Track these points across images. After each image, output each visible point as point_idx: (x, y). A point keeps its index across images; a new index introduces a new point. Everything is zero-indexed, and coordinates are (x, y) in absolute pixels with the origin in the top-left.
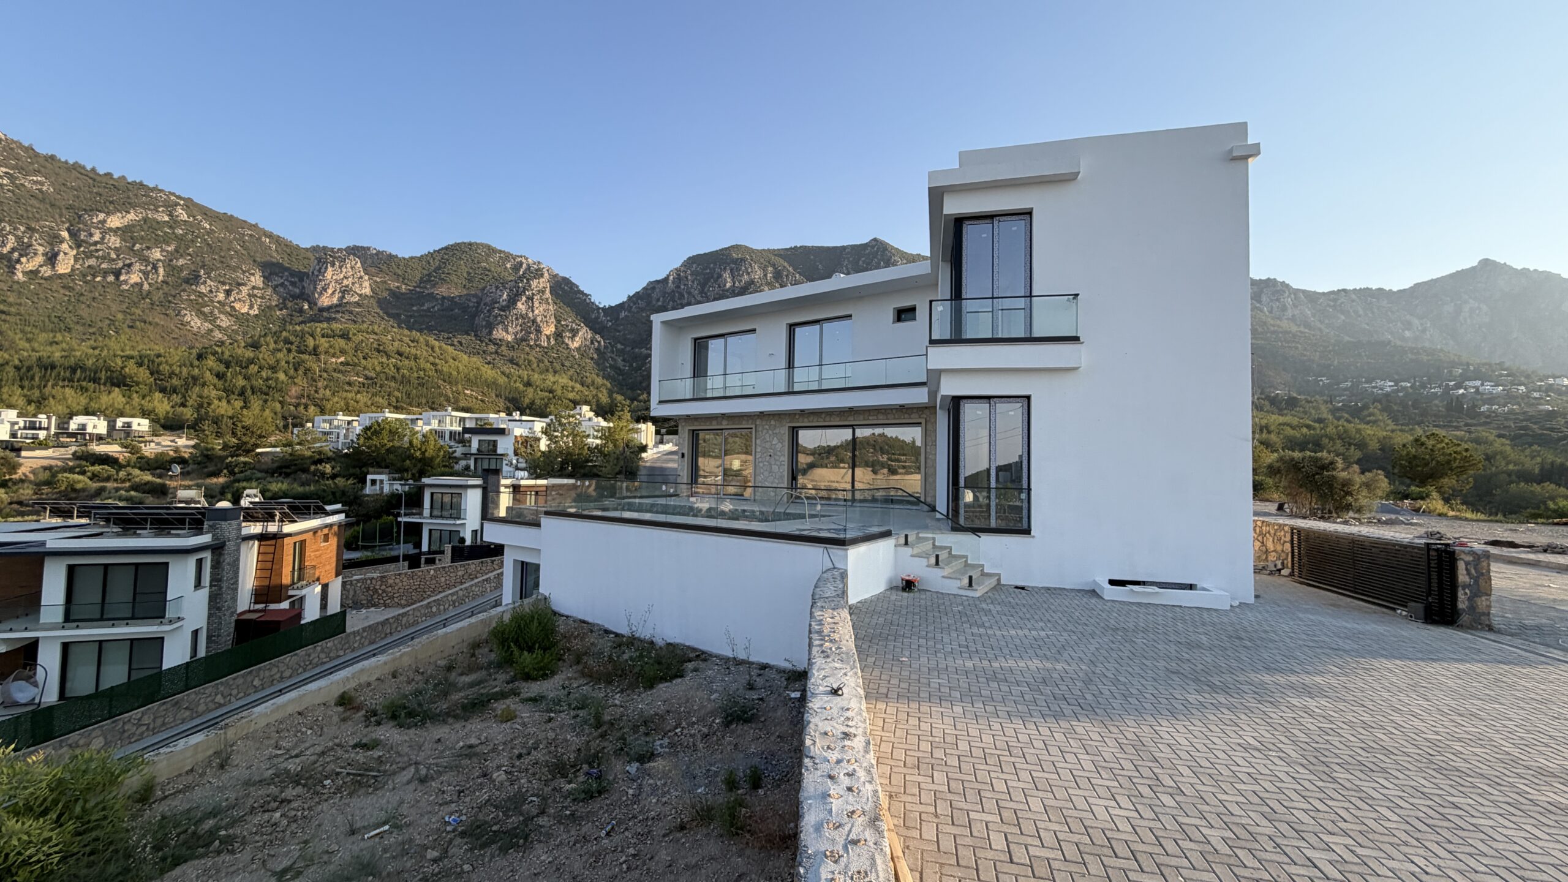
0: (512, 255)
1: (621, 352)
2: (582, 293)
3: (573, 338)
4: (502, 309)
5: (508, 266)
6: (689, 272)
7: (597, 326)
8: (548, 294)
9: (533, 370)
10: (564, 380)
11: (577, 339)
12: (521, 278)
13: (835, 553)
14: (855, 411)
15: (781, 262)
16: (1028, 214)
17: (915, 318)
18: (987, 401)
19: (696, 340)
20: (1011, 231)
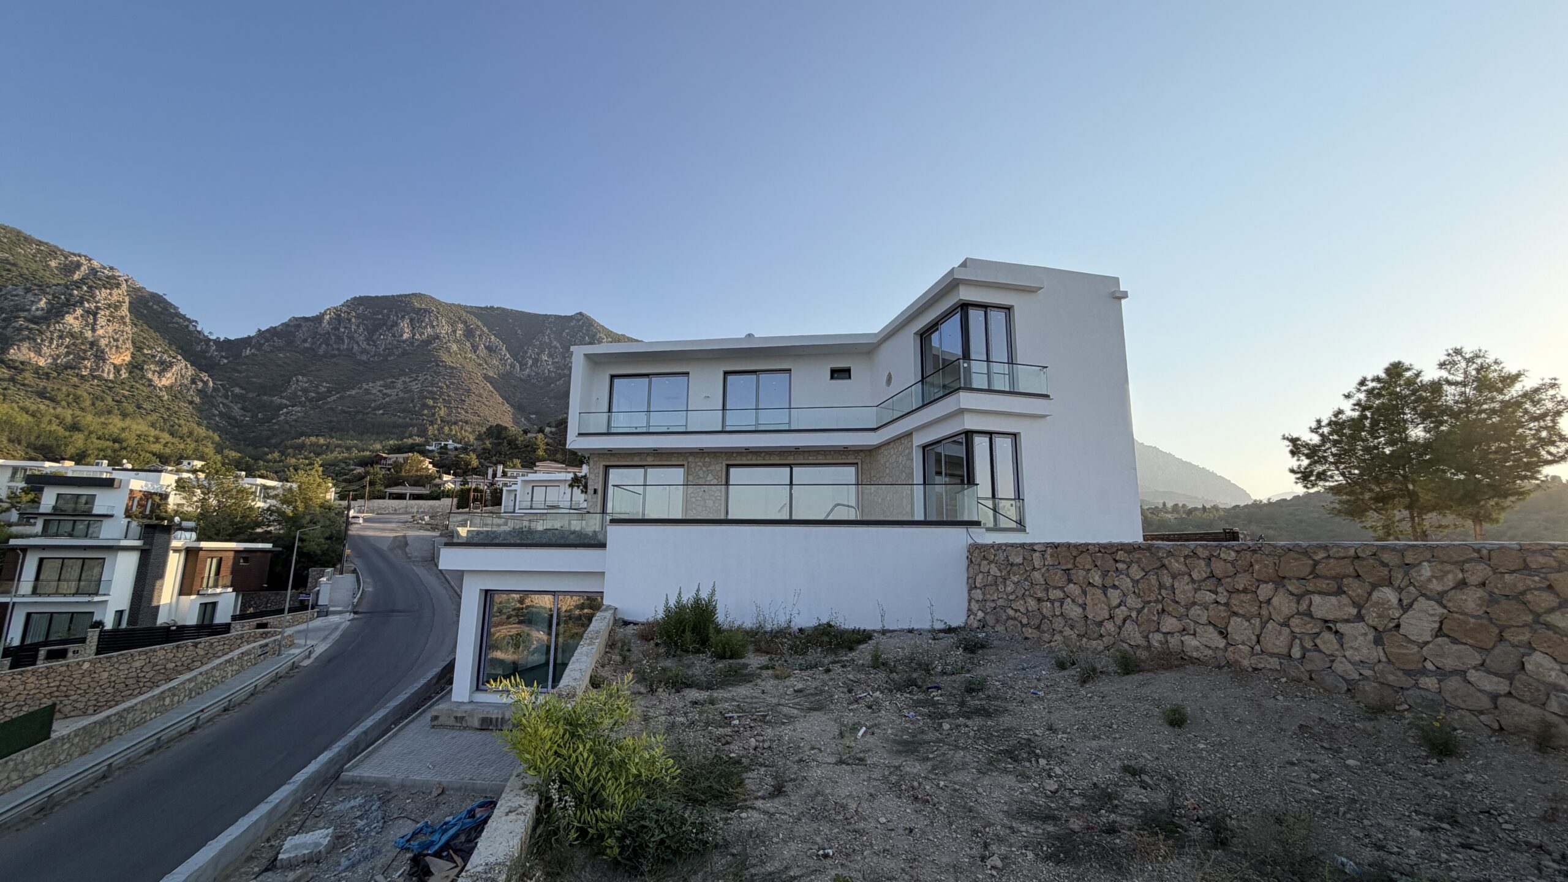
0: (62, 251)
1: (237, 398)
2: (184, 317)
3: (161, 373)
4: (35, 320)
5: (53, 264)
6: (354, 314)
7: (204, 362)
8: (124, 310)
9: (82, 409)
10: (139, 426)
11: (169, 375)
12: (78, 285)
13: (973, 530)
14: (797, 451)
15: (473, 321)
16: (1008, 309)
17: (850, 378)
18: (989, 436)
19: (613, 377)
20: (997, 318)
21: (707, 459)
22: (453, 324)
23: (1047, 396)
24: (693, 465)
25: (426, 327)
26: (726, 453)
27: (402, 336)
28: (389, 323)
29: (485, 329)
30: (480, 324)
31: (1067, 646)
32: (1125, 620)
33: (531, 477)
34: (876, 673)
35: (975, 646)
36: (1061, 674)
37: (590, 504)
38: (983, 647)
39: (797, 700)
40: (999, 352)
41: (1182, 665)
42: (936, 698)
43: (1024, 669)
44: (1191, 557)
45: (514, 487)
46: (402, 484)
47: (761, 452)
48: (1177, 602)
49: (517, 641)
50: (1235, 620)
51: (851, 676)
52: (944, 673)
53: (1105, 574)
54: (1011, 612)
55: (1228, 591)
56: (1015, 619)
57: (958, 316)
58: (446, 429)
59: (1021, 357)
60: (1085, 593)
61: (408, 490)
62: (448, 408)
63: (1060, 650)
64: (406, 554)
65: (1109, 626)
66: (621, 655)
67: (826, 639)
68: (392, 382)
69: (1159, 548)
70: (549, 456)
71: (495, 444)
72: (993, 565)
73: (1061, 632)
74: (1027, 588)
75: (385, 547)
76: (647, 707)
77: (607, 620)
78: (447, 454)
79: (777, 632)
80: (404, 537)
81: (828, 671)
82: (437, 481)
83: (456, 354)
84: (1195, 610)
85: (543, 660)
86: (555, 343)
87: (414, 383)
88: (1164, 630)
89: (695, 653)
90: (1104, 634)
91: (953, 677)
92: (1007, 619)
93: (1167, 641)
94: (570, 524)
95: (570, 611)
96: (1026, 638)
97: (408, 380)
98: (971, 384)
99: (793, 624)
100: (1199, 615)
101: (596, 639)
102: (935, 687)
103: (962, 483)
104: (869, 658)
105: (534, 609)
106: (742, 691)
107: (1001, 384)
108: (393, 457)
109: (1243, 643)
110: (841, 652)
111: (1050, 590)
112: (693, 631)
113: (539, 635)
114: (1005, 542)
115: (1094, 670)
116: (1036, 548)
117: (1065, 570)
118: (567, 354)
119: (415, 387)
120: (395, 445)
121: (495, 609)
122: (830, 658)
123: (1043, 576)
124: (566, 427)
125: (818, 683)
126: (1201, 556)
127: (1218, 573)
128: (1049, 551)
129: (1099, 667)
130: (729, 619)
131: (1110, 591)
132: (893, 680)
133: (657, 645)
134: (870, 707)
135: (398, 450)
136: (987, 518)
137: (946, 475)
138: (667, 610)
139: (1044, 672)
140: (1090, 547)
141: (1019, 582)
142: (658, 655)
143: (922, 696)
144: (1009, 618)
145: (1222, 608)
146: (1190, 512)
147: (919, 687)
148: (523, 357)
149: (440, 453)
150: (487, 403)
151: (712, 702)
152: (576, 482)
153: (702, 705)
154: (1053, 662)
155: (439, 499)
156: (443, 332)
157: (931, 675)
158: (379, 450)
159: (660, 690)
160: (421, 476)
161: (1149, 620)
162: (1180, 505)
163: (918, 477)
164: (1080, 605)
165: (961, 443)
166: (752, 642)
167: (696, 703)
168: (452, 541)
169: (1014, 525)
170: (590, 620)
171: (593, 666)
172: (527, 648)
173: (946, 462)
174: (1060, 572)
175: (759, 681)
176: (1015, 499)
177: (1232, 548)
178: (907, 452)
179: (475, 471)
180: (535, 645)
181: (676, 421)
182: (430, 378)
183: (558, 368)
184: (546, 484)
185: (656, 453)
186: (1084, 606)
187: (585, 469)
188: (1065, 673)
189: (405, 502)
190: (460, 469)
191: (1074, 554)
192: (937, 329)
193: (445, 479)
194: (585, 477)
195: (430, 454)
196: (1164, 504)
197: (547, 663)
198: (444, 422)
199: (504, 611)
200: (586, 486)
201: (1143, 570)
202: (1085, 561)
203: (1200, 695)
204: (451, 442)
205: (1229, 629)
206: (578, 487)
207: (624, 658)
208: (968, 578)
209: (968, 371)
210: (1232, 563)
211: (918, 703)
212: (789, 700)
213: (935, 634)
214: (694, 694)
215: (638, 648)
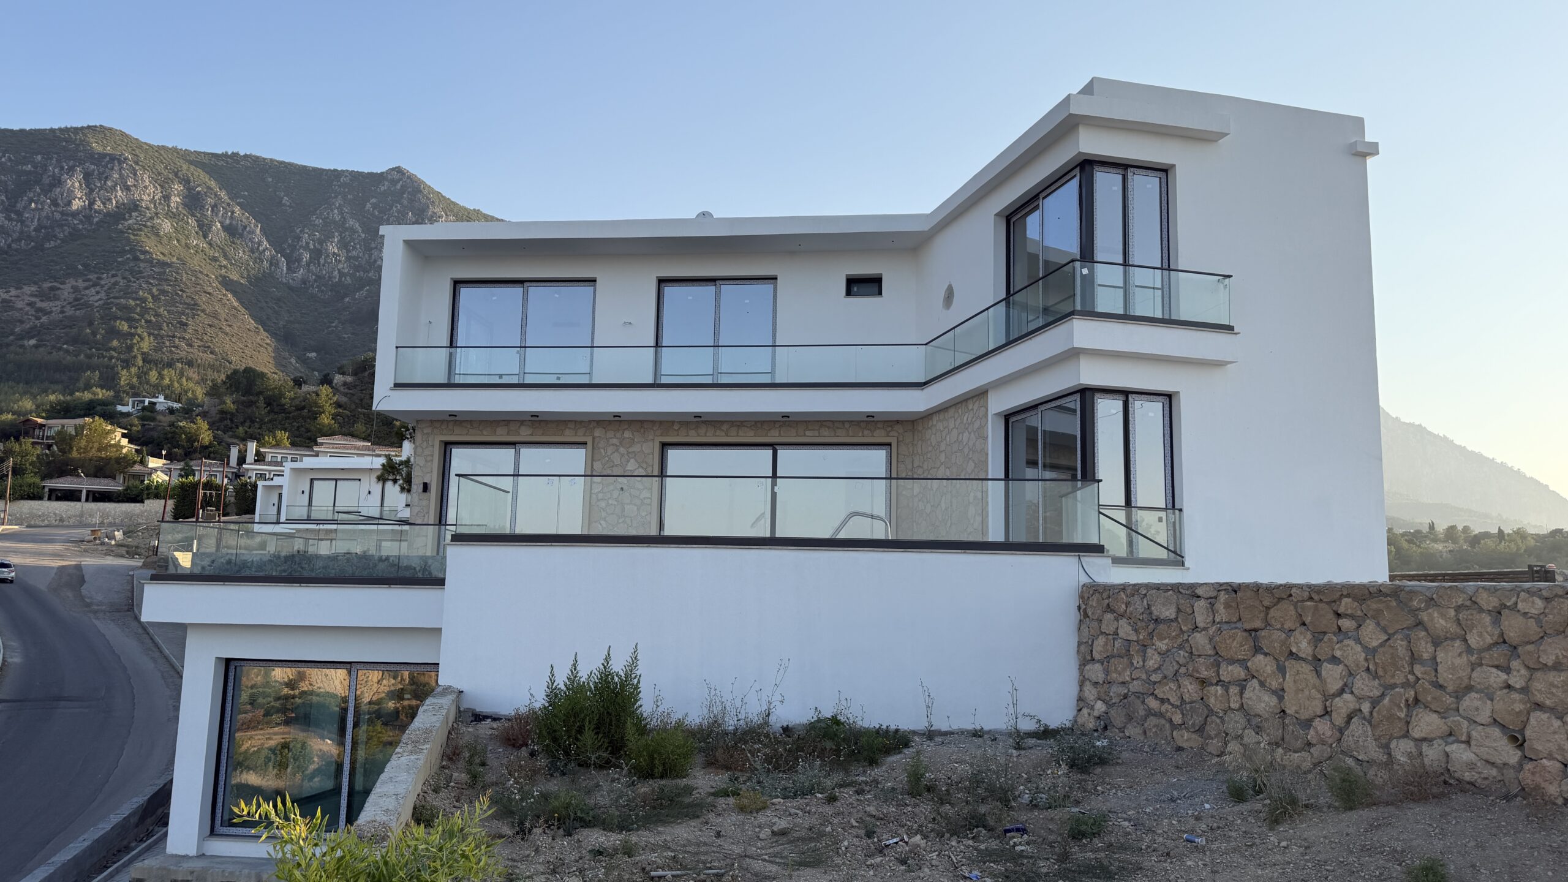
13: (1092, 562)
14: (786, 420)
15: (203, 180)
16: (1164, 171)
17: (880, 293)
18: (1122, 397)
19: (457, 283)
20: (1145, 187)
21: (627, 434)
22: (164, 185)
23: (1229, 328)
24: (602, 444)
25: (114, 188)
26: (661, 422)
27: (69, 203)
28: (46, 180)
29: (223, 194)
30: (213, 184)
31: (1249, 759)
32: (1350, 718)
33: (309, 462)
34: (916, 805)
35: (1089, 760)
36: (1236, 809)
37: (416, 510)
38: (1102, 762)
39: (777, 849)
40: (1146, 249)
41: (1443, 794)
42: (1017, 848)
43: (1173, 800)
44: (1468, 608)
45: (277, 481)
46: (73, 473)
47: (722, 422)
48: (1441, 687)
49: (282, 757)
50: (1537, 718)
51: (871, 809)
52: (1033, 805)
53: (1318, 637)
54: (1153, 704)
55: (1528, 667)
56: (1160, 715)
57: (1074, 184)
58: (153, 375)
59: (1184, 258)
60: (1282, 670)
61: (84, 484)
62: (156, 337)
63: (1239, 768)
64: (82, 598)
65: (1322, 727)
66: (469, 772)
67: (829, 745)
68: (52, 289)
69: (1412, 592)
70: (341, 426)
71: (243, 403)
72: (1123, 622)
73: (1241, 737)
74: (1182, 661)
75: (42, 585)
76: (514, 860)
77: (444, 712)
78: (153, 419)
79: (745, 733)
80: (78, 567)
81: (832, 799)
82: (137, 468)
83: (170, 239)
84: (1472, 700)
85: (329, 785)
86: (351, 222)
87: (93, 290)
88: (1416, 733)
89: (602, 767)
90: (1314, 741)
91: (1050, 813)
92: (1146, 717)
93: (1421, 754)
94: (379, 547)
95: (379, 702)
96: (1180, 749)
97: (81, 284)
98: (1094, 308)
99: (772, 719)
100: (1477, 709)
101: (425, 742)
102: (1018, 830)
103: (1074, 478)
104: (904, 777)
105: (315, 699)
106: (683, 832)
107: (1147, 304)
108: (56, 424)
109: (1550, 757)
110: (856, 769)
111: (1223, 666)
112: (597, 729)
113: (323, 746)
114: (1145, 581)
115: (1294, 802)
116: (1199, 592)
117: (1249, 631)
118: (374, 243)
119: (94, 297)
120: (59, 403)
121: (244, 696)
122: (838, 777)
123: (1211, 640)
124: (373, 374)
125: (814, 821)
126: (1485, 608)
127: (1512, 635)
128: (1223, 597)
129: (1303, 798)
130: (660, 709)
131: (1327, 669)
132: (946, 817)
133: (532, 754)
134: (903, 862)
135: (65, 411)
136: (1115, 537)
137: (1045, 466)
138: (553, 694)
139: (1207, 806)
140: (1294, 591)
141: (1168, 651)
142: (535, 772)
143: (994, 844)
144: (1150, 713)
145: (1515, 696)
146: (1476, 540)
147: (990, 830)
148: (293, 248)
149: (142, 418)
150: (227, 329)
151: (629, 851)
152: (390, 472)
153: (611, 856)
154: (1224, 788)
155: (142, 502)
156: (145, 198)
157: (1012, 808)
158: (31, 412)
159: (537, 831)
160: (108, 460)
161: (1391, 718)
162: (1460, 528)
163: (995, 466)
164: (1274, 692)
165: (1074, 411)
166: (701, 750)
167: (600, 853)
168: (165, 573)
169: (1163, 554)
170: (413, 716)
171: (419, 790)
172: (301, 768)
173: (1044, 443)
174: (1240, 635)
175: (711, 816)
176: (1166, 509)
177: (1538, 593)
178: (977, 425)
179: (207, 452)
180: (315, 764)
181: (574, 365)
182: (122, 282)
183: (357, 268)
184: (336, 476)
185: (536, 420)
186: (1280, 693)
187: (407, 449)
188: (1244, 807)
189: (78, 505)
190: (178, 447)
191: (1267, 603)
192: (1037, 208)
193: (151, 465)
194: (407, 462)
195: (124, 420)
196: (1432, 527)
197: (337, 791)
198: (149, 362)
199: (260, 700)
200: (408, 480)
201: (1384, 630)
202: (1285, 614)
203: (1472, 844)
204: (161, 399)
205: (1528, 733)
206: (395, 481)
207: (474, 777)
208: (1080, 644)
209: (1089, 282)
210: (1538, 619)
211: (987, 856)
212: (762, 848)
213: (1019, 739)
214: (596, 838)
215: (499, 759)
